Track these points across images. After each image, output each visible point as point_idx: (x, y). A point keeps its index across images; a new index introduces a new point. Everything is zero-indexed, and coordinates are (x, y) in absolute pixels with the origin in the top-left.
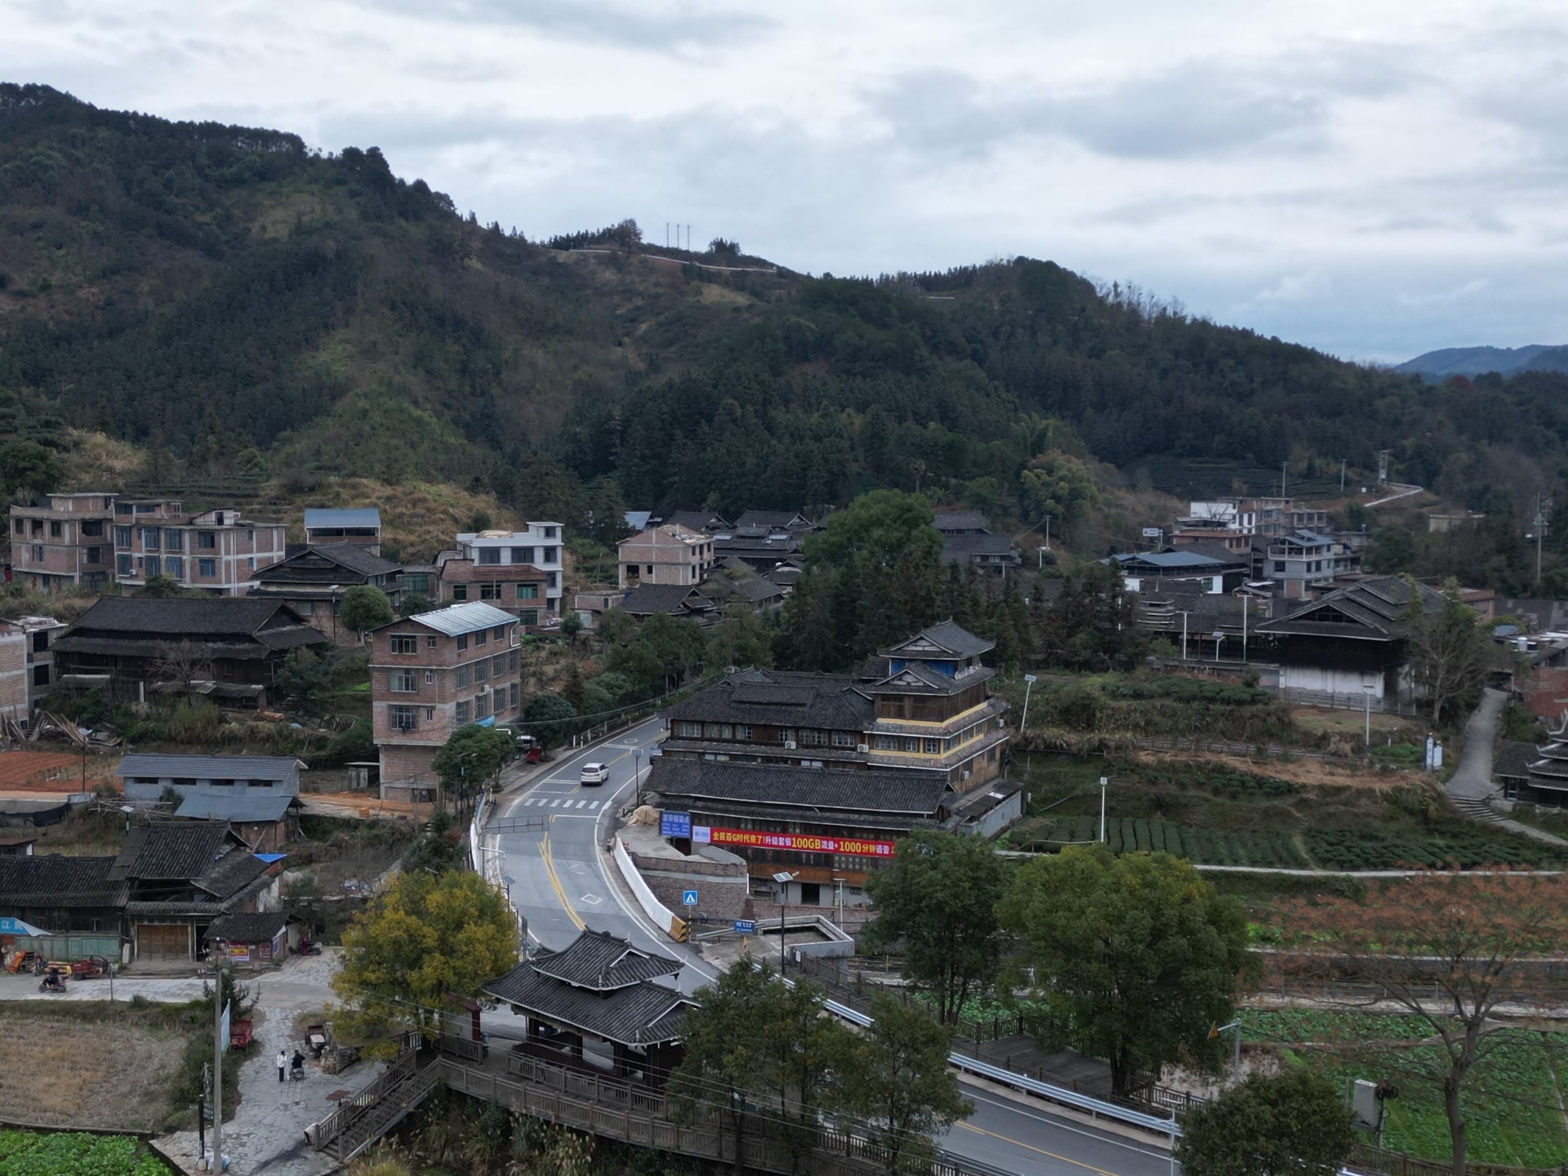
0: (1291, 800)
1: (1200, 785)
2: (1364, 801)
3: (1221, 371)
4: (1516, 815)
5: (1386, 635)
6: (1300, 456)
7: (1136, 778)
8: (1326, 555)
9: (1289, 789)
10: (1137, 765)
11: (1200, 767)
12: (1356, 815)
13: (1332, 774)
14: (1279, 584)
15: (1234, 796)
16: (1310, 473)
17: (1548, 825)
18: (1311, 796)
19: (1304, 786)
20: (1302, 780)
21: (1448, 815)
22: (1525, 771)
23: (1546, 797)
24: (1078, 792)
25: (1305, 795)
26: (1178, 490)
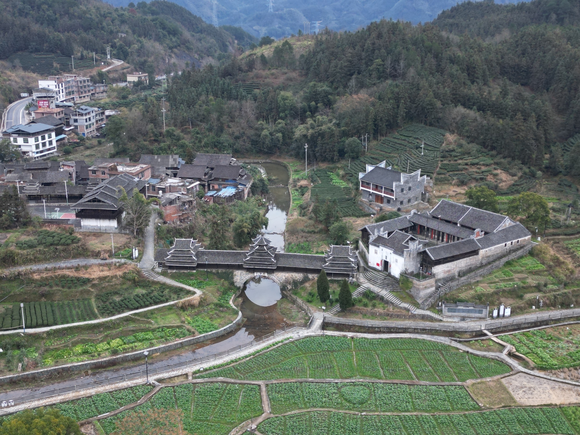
0: (90, 285)
1: (57, 285)
2: (114, 279)
4: (164, 274)
5: (116, 208)
6: (78, 51)
7: (33, 286)
9: (89, 280)
10: (33, 280)
11: (56, 277)
12: (112, 286)
13: (102, 271)
15: (69, 288)
16: (82, 58)
17: (173, 277)
18: (96, 282)
19: (93, 279)
20: (93, 277)
21: (142, 279)
22: (164, 260)
23: (171, 268)
24: (12, 293)
25: (94, 282)
26: (32, 67)
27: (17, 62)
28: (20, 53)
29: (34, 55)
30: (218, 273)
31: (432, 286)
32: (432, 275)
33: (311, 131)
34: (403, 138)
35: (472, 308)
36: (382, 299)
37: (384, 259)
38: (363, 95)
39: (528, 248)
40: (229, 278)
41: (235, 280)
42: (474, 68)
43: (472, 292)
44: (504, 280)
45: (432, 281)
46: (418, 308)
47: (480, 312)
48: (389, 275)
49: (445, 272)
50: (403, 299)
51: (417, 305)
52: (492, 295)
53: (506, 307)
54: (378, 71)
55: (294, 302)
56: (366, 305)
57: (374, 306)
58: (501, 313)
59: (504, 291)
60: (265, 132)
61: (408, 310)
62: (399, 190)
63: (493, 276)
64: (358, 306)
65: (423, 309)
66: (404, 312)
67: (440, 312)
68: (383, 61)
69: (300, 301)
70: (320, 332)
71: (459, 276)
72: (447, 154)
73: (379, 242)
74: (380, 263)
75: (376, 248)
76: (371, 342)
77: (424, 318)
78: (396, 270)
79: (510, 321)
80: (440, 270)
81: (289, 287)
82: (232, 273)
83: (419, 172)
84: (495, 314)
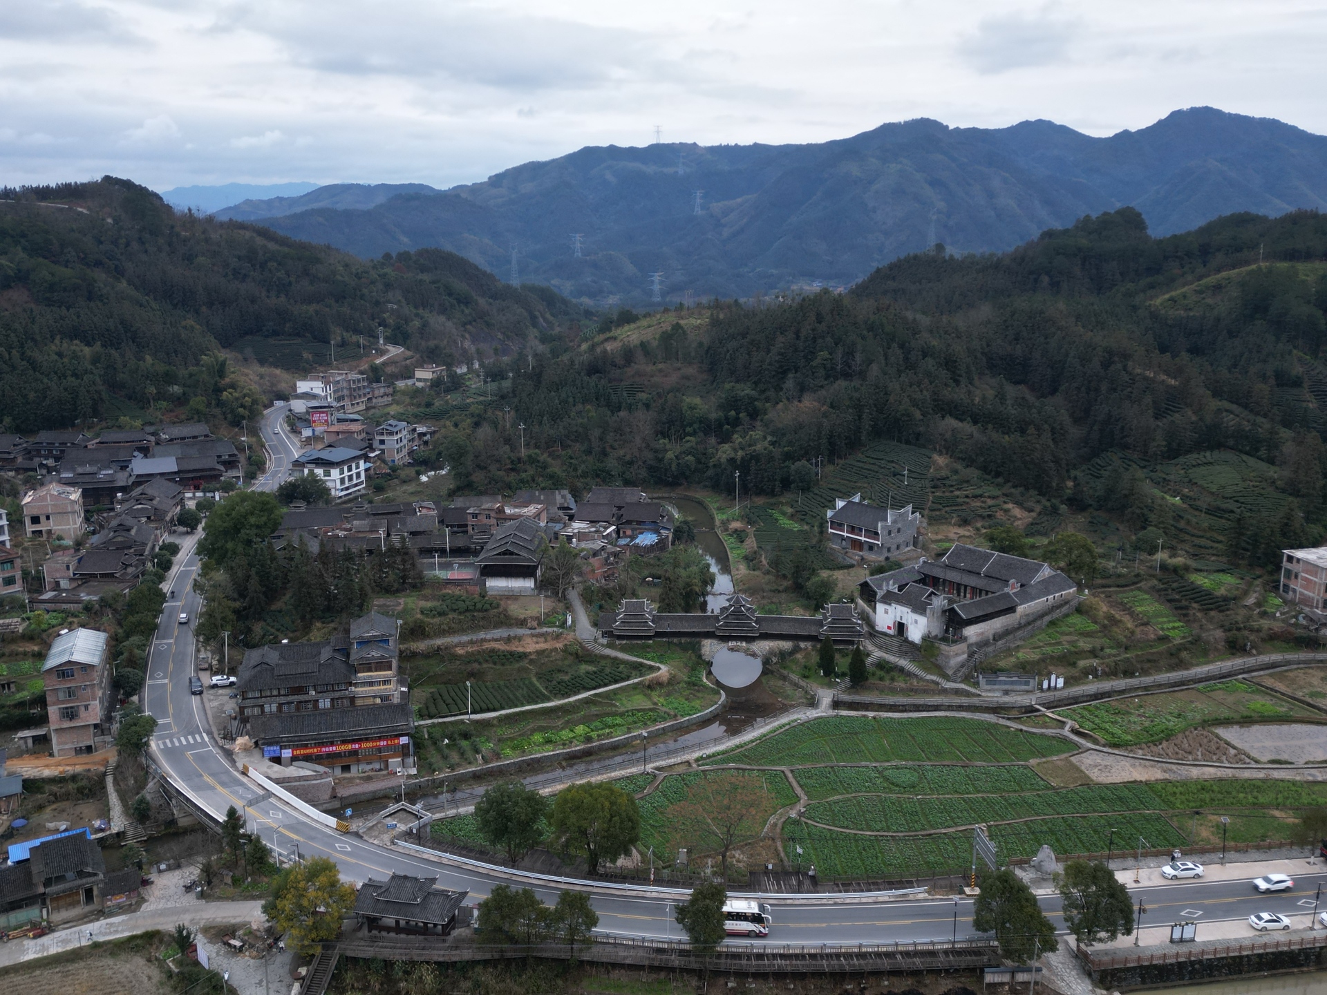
0: (527, 661)
1: (487, 661)
2: (554, 653)
4: (609, 646)
5: (535, 561)
7: (458, 662)
9: (522, 656)
10: (457, 655)
11: (484, 651)
13: (537, 643)
15: (503, 665)
17: (623, 649)
18: (533, 657)
19: (530, 653)
20: (528, 650)
21: (585, 653)
22: (611, 627)
23: (620, 637)
24: (431, 674)
25: (531, 657)
27: (249, 351)
28: (249, 337)
29: (271, 341)
30: (681, 643)
31: (963, 653)
32: (965, 639)
33: (740, 453)
34: (872, 461)
35: (1016, 679)
36: (902, 670)
37: (899, 620)
38: (808, 403)
39: (1074, 603)
40: (696, 649)
41: (703, 652)
42: (955, 362)
43: (1013, 660)
44: (1050, 644)
45: (962, 647)
46: (948, 680)
47: (1027, 683)
48: (906, 640)
49: (978, 635)
50: (927, 670)
51: (947, 677)
52: (1038, 662)
53: (1057, 677)
54: (825, 368)
55: (784, 678)
56: (881, 679)
57: (893, 679)
58: (1053, 684)
59: (1052, 658)
60: (670, 455)
61: (938, 684)
62: (886, 532)
63: (1036, 639)
64: (871, 681)
65: (955, 682)
66: (932, 686)
67: (976, 684)
68: (830, 354)
69: (795, 677)
70: (832, 713)
71: (994, 639)
72: (939, 483)
73: (889, 598)
74: (891, 625)
75: (887, 607)
76: (900, 722)
77: (957, 692)
78: (916, 632)
79: (1065, 693)
80: (972, 632)
81: (774, 660)
82: (699, 643)
83: (910, 508)
84: (1045, 685)
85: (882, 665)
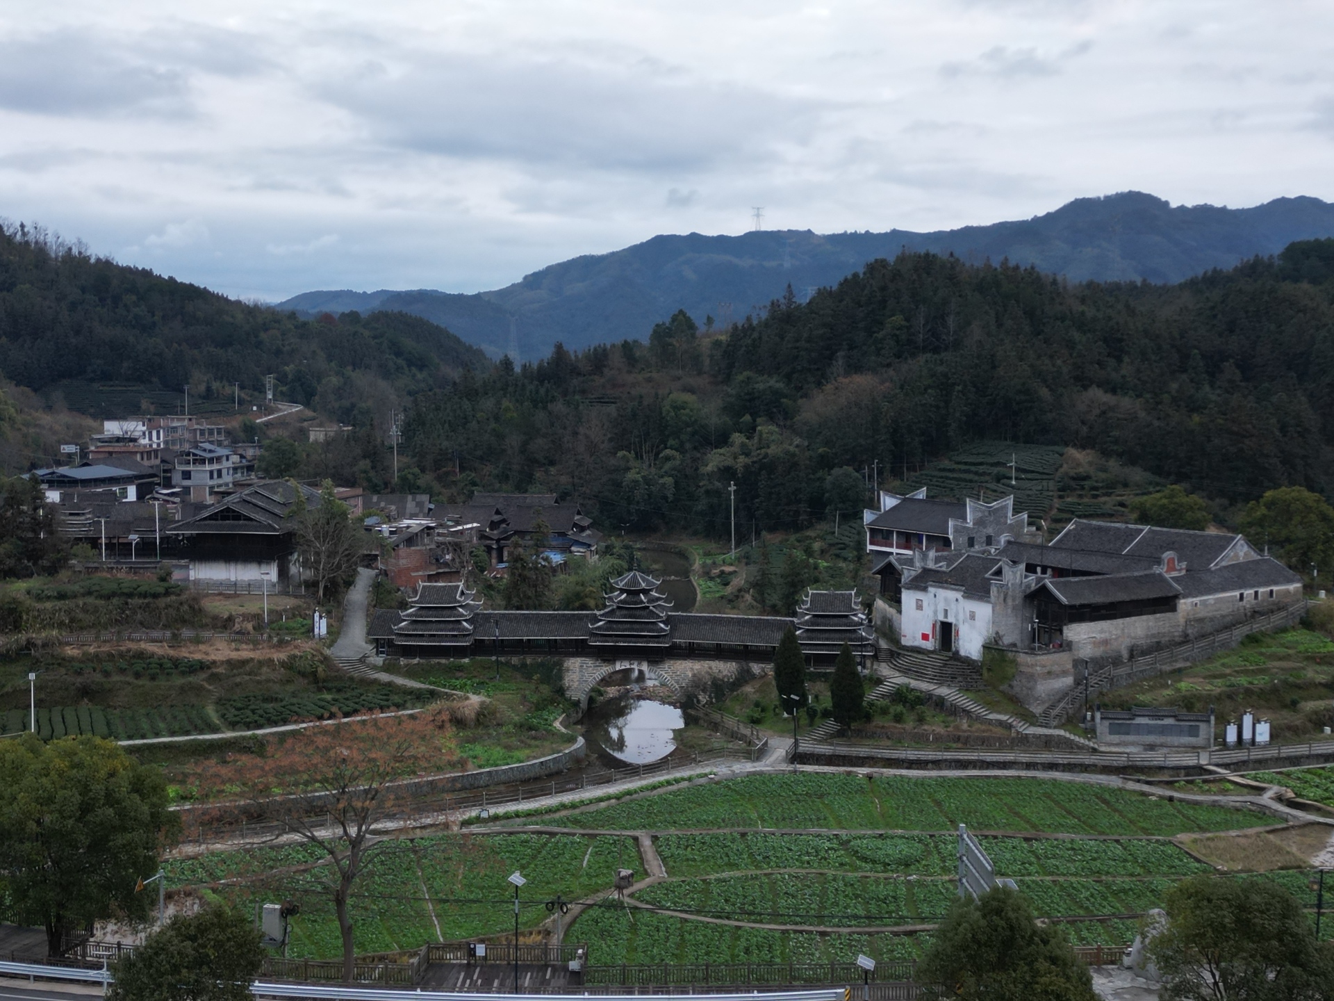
0: (203, 675)
1: (122, 671)
2: (264, 669)
3: (125, 305)
4: (386, 668)
5: (278, 529)
6: (199, 380)
7: (63, 671)
8: (225, 464)
9: (202, 666)
10: (63, 659)
11: (121, 655)
12: (259, 682)
13: (237, 650)
14: (187, 490)
15: (153, 678)
16: (208, 395)
17: (411, 673)
18: (221, 670)
19: (214, 662)
20: (212, 657)
21: (333, 674)
22: (392, 632)
23: (408, 651)
24: (8, 689)
25: (215, 670)
26: (92, 410)
27: (58, 397)
28: (66, 381)
29: (96, 386)
30: (524, 665)
31: (1064, 673)
32: (1067, 646)
33: (742, 460)
35: (1170, 721)
36: (940, 703)
37: (941, 618)
38: (863, 381)
39: (1298, 607)
40: (553, 677)
41: (566, 682)
43: (1168, 692)
44: (1246, 672)
45: (1062, 660)
46: (1032, 724)
47: (1194, 732)
48: (956, 656)
49: (1097, 644)
50: (992, 706)
51: (1030, 718)
52: (1219, 698)
53: (1256, 721)
54: (897, 342)
55: (715, 727)
56: (898, 718)
57: (921, 720)
58: (1247, 735)
59: (1248, 692)
60: (631, 475)
61: (1009, 727)
62: (963, 540)
63: (1218, 664)
64: (879, 721)
65: (1046, 726)
66: (999, 731)
67: (1091, 732)
68: (907, 320)
69: (730, 722)
70: (785, 767)
71: (1131, 656)
72: (1073, 484)
73: (924, 581)
74: (929, 631)
75: (920, 595)
76: (920, 783)
77: (1048, 743)
78: (971, 643)
79: (1273, 752)
80: (1083, 635)
81: (703, 698)
82: (560, 664)
83: (1009, 501)
84: (1231, 736)
85: (900, 696)
